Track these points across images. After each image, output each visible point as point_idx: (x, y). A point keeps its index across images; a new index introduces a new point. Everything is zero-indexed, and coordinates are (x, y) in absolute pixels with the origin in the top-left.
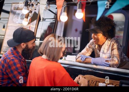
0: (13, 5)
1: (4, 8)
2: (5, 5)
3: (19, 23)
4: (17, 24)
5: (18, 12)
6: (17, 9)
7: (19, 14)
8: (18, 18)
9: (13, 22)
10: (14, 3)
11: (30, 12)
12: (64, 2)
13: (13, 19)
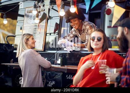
0: (26, 9)
1: (20, 13)
2: (20, 10)
3: (32, 23)
4: (31, 24)
5: (30, 14)
6: (30, 12)
7: (31, 16)
8: (31, 19)
9: (28, 23)
10: (27, 8)
11: (39, 13)
12: (61, 1)
13: (27, 20)
